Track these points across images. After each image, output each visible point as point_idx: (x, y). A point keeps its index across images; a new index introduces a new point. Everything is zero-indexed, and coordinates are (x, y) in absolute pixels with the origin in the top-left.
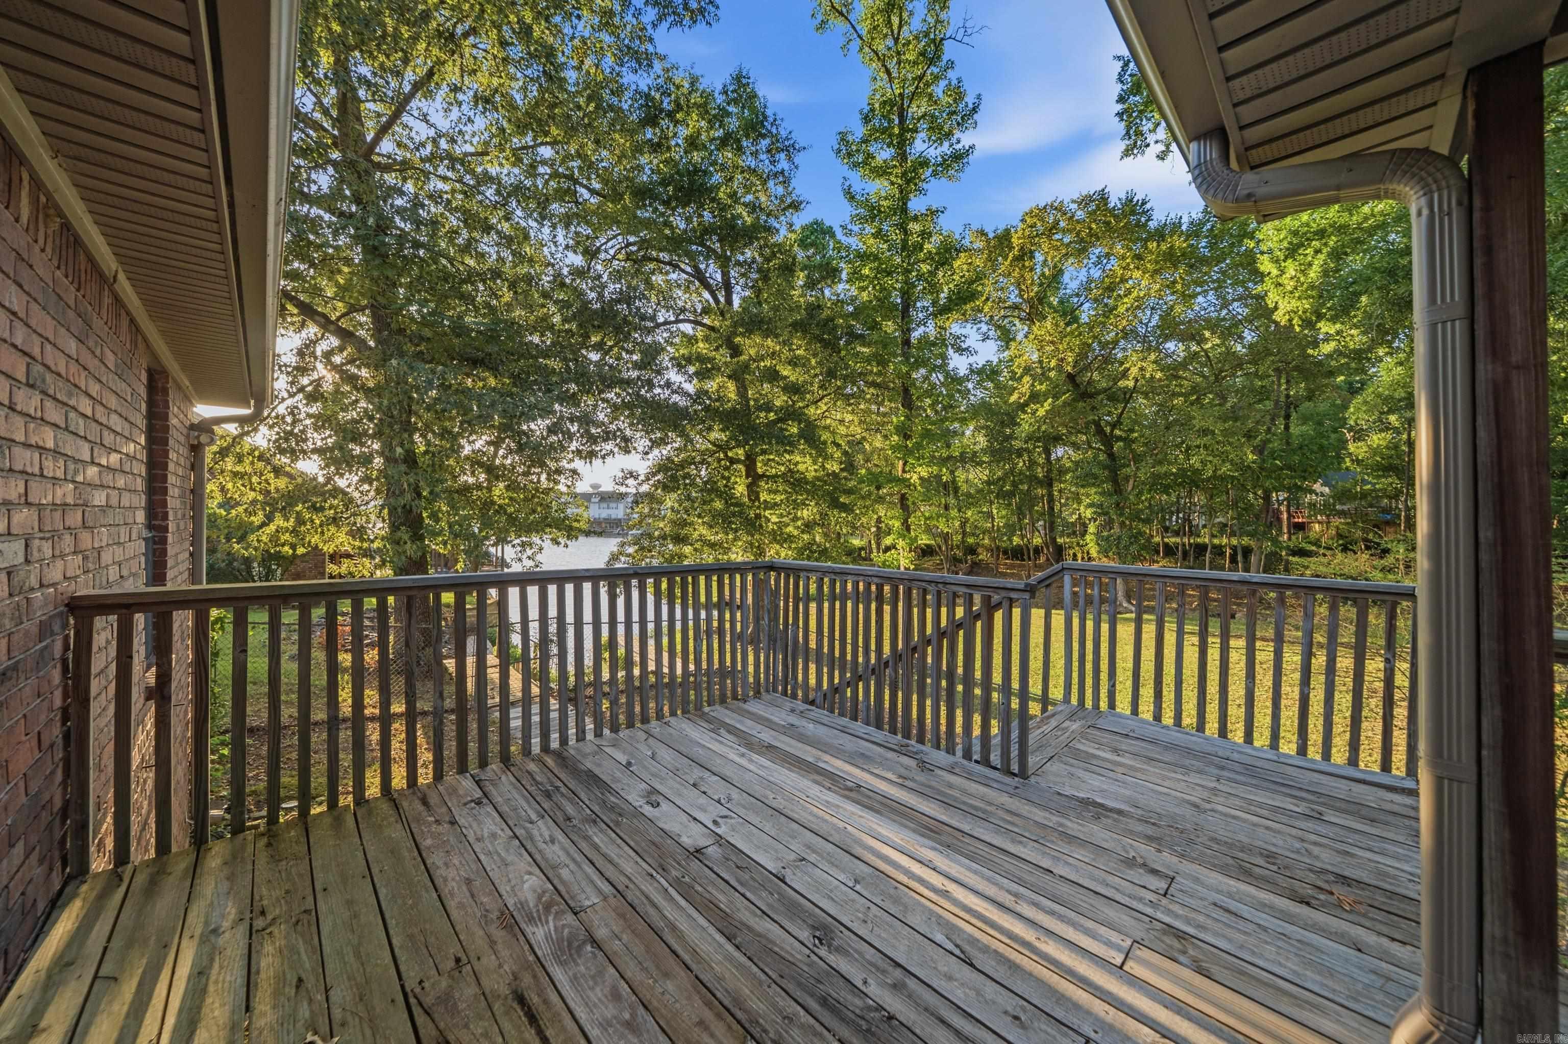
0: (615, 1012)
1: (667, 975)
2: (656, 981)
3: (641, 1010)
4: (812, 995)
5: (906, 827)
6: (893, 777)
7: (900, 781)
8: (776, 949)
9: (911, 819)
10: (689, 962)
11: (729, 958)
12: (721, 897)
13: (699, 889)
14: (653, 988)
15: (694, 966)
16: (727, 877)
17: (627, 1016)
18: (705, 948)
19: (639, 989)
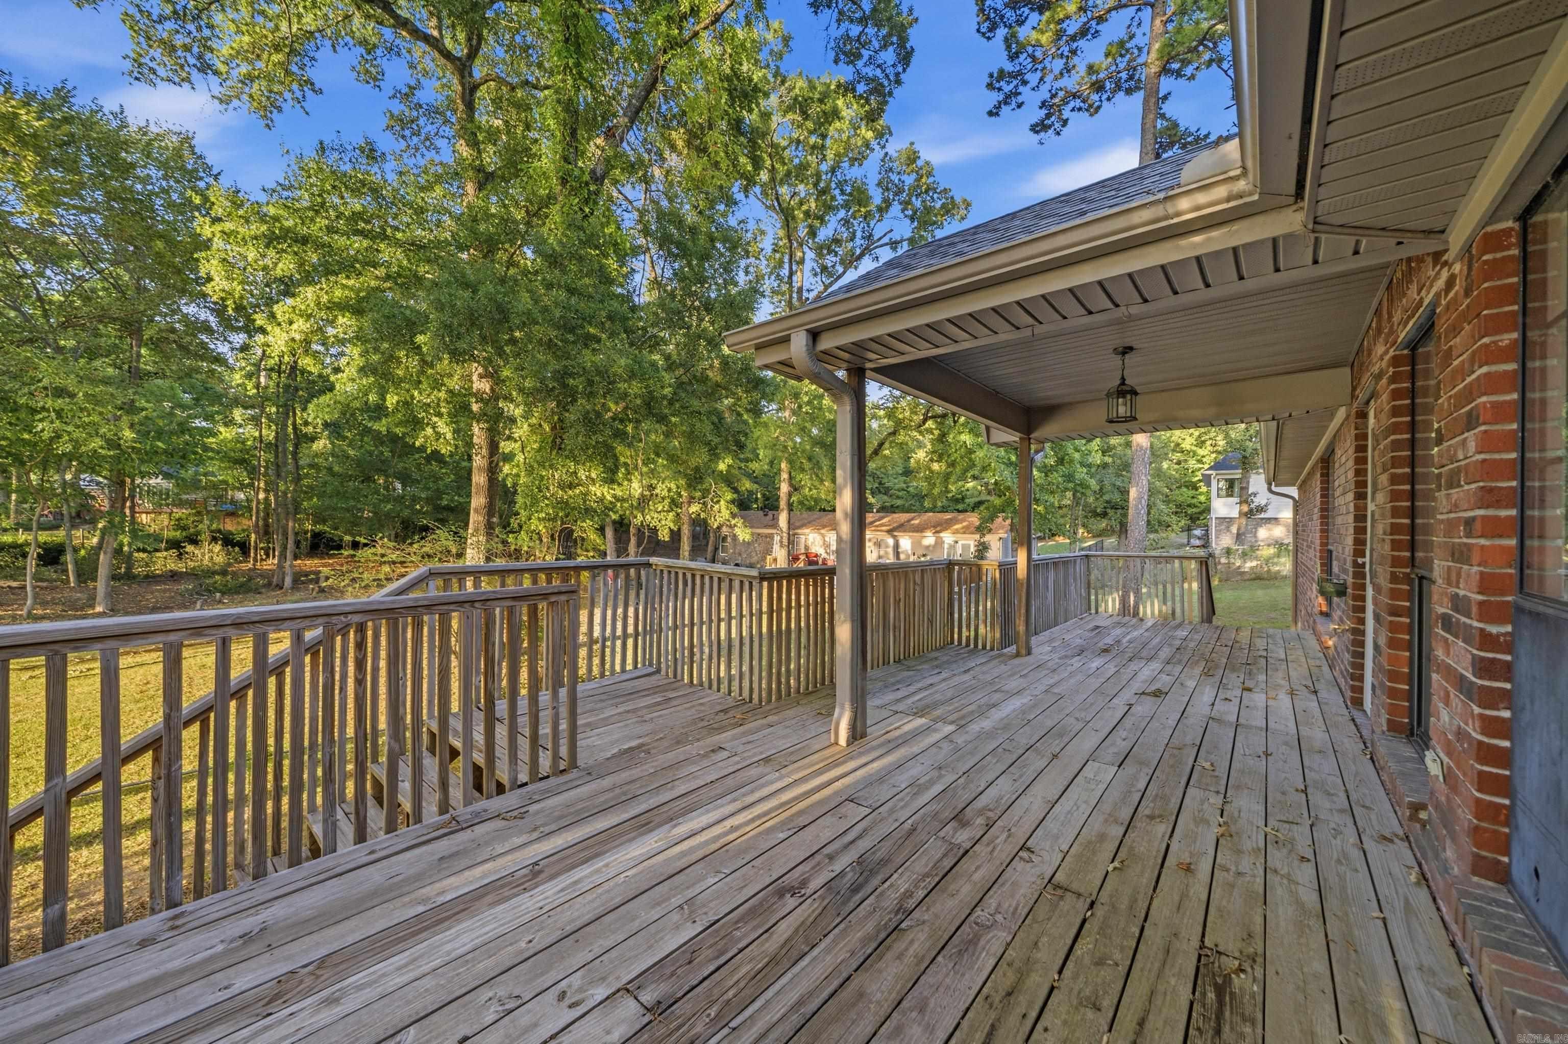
0: (915, 1026)
1: (861, 995)
2: (871, 1002)
3: (905, 1004)
4: (849, 899)
5: (634, 838)
6: (524, 839)
7: (535, 835)
8: (811, 919)
9: (621, 835)
10: (841, 980)
11: (828, 950)
12: (744, 970)
13: (731, 993)
14: (878, 1002)
15: (845, 975)
16: (712, 968)
17: (914, 1014)
18: (819, 972)
19: (883, 1013)
